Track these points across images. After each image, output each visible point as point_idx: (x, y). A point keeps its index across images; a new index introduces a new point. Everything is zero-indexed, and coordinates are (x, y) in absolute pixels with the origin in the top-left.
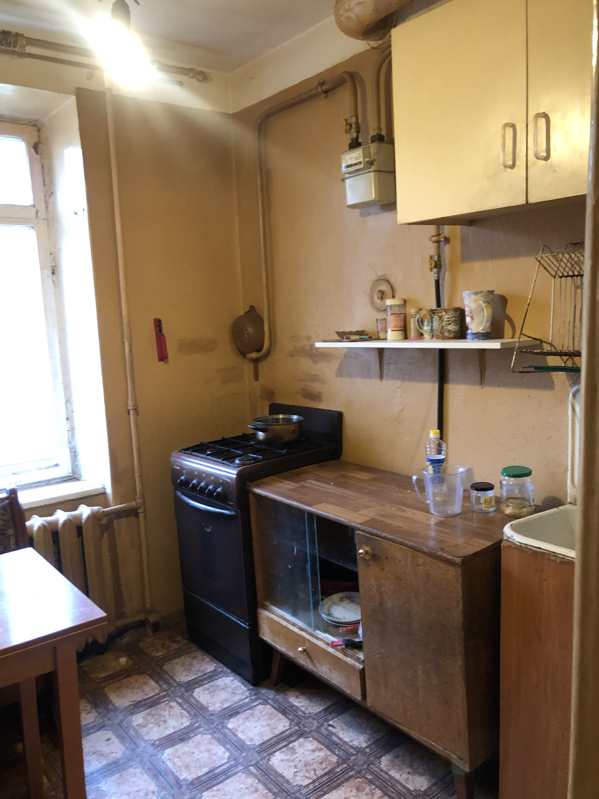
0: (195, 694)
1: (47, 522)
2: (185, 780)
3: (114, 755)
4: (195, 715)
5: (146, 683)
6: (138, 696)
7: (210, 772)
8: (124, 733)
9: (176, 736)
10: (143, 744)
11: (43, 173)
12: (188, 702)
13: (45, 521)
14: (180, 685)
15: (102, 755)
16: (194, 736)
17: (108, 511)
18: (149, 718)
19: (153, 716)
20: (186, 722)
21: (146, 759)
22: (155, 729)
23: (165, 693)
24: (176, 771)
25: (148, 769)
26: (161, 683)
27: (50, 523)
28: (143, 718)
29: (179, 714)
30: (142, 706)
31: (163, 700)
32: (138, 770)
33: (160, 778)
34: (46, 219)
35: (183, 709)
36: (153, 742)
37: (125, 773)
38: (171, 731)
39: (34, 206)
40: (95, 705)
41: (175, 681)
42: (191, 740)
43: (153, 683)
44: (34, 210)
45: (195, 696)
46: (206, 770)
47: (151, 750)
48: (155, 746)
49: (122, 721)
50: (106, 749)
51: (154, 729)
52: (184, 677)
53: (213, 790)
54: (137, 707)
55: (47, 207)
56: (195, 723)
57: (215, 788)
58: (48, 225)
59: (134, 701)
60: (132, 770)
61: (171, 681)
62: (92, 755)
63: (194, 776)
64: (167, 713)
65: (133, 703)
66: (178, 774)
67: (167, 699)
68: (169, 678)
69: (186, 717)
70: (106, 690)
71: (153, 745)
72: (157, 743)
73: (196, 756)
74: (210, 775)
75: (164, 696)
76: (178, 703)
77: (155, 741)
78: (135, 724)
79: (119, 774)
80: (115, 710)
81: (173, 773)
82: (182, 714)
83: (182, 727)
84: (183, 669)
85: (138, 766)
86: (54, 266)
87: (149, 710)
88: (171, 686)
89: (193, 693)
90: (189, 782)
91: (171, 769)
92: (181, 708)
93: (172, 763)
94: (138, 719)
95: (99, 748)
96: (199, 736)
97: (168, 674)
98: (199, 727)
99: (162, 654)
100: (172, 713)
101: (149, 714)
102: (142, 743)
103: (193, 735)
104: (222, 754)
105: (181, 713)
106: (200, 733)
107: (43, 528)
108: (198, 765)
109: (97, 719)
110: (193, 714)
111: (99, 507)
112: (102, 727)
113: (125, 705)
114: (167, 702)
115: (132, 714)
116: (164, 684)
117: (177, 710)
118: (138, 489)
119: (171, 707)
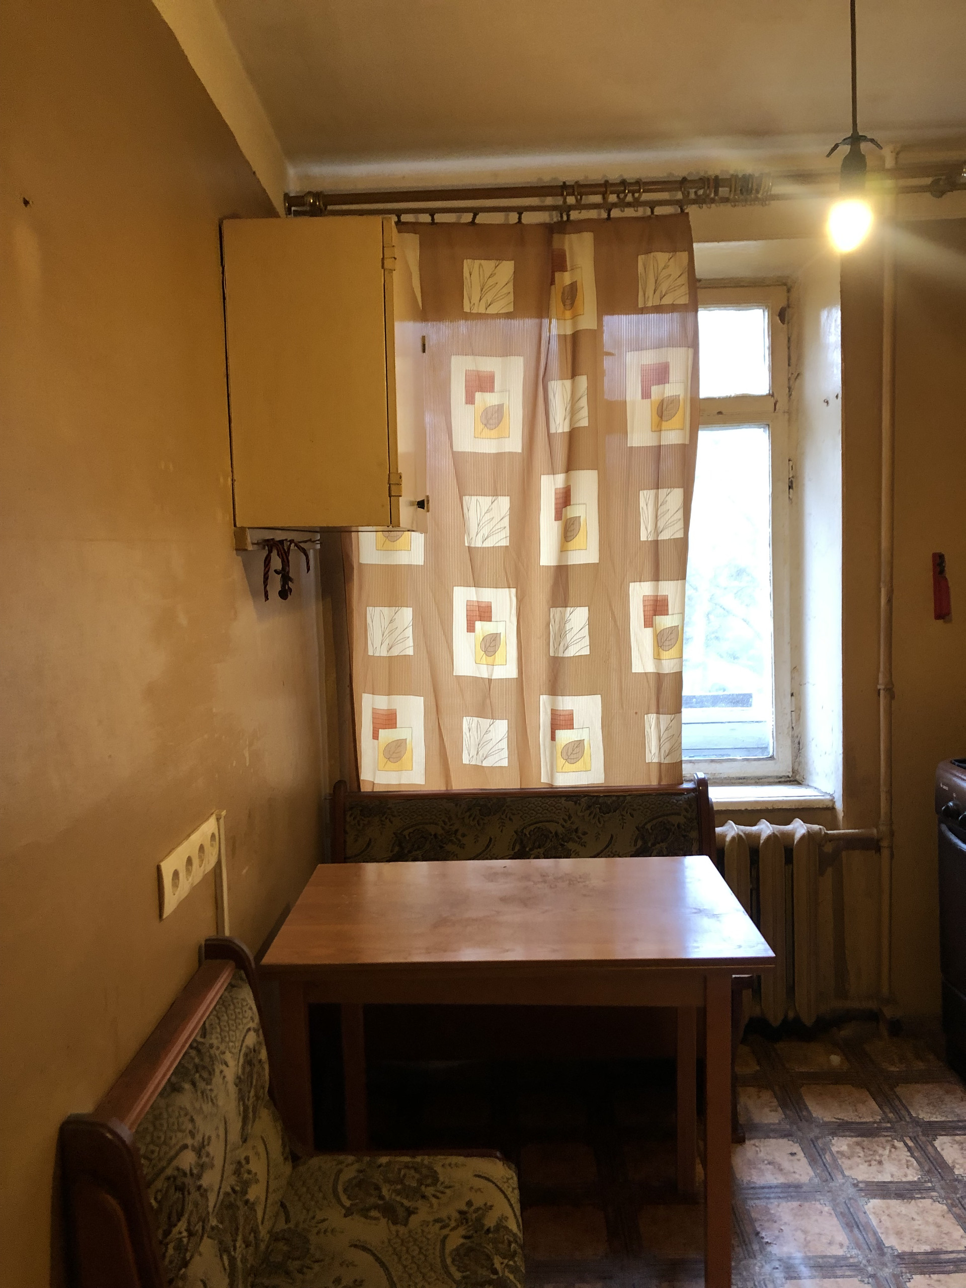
0: (937, 1143)
1: (745, 834)
2: (892, 1248)
3: (797, 1176)
4: (929, 1172)
5: (864, 1102)
6: (848, 1115)
7: (931, 1253)
8: (817, 1154)
9: (893, 1187)
10: (840, 1179)
11: (789, 348)
12: (923, 1150)
13: (742, 831)
14: (917, 1122)
15: (781, 1170)
16: (919, 1198)
17: (833, 835)
18: (858, 1149)
19: (863, 1148)
20: (912, 1175)
21: (841, 1199)
22: (864, 1167)
23: (889, 1125)
24: (882, 1231)
25: (841, 1213)
26: (887, 1110)
27: (749, 835)
28: (849, 1145)
29: (904, 1161)
30: (851, 1130)
31: (886, 1134)
32: (826, 1209)
33: (856, 1230)
34: (789, 412)
35: (912, 1156)
36: (855, 1182)
37: (807, 1204)
38: (888, 1178)
39: (772, 396)
40: (783, 1105)
41: (910, 1114)
42: (913, 1201)
43: (873, 1104)
44: (772, 401)
45: (936, 1145)
46: (927, 1248)
47: (851, 1191)
48: (858, 1189)
49: (817, 1138)
50: (786, 1165)
51: (861, 1166)
52: (926, 1115)
53: (930, 1277)
54: (842, 1128)
55: (790, 395)
56: (925, 1182)
57: (935, 1277)
58: (789, 420)
59: (839, 1119)
60: (818, 1205)
61: (904, 1112)
62: (766, 1164)
63: (907, 1249)
64: (887, 1152)
65: (838, 1121)
66: (883, 1237)
67: (889, 1134)
68: (900, 1107)
69: (914, 1169)
70: (803, 1090)
71: (855, 1185)
72: (861, 1185)
73: (916, 1225)
74: (931, 1257)
75: (887, 1129)
76: (906, 1145)
77: (858, 1182)
78: (834, 1149)
79: (799, 1203)
80: (810, 1119)
81: (875, 1233)
82: (909, 1163)
83: (904, 1180)
84: (927, 1102)
85: (827, 1203)
86: (793, 477)
87: (859, 1139)
88: (901, 1118)
89: (935, 1141)
90: (896, 1253)
91: (874, 1226)
92: (909, 1154)
93: (878, 1219)
94: (841, 1144)
95: (778, 1160)
96: (929, 1201)
97: (900, 1101)
98: (933, 1189)
99: (898, 1070)
100: (893, 1156)
101: (858, 1144)
102: (841, 1177)
103: (919, 1196)
104: (959, 1238)
105: (907, 1161)
106: (931, 1198)
107: (738, 840)
108: (916, 1238)
109: (782, 1123)
110: (926, 1168)
111: (821, 827)
112: (787, 1135)
113: (826, 1119)
114: (890, 1138)
115: (834, 1134)
116: (891, 1112)
117: (904, 1154)
118: (883, 811)
119: (894, 1147)
